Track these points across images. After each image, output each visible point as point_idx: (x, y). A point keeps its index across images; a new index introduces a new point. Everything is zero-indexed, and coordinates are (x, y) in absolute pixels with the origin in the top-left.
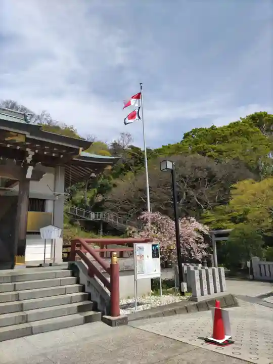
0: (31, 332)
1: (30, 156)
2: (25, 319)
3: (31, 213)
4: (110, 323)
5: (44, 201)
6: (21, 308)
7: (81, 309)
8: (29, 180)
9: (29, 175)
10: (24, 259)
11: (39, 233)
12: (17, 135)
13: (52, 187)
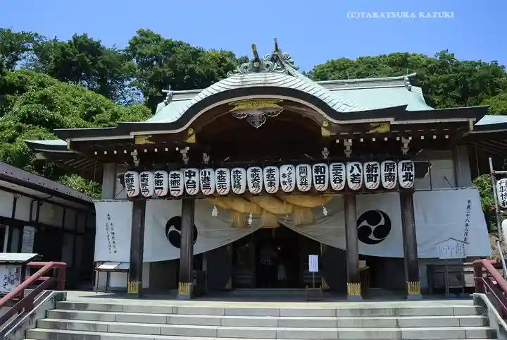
1: (406, 146)
12: (380, 125)
13: (452, 180)
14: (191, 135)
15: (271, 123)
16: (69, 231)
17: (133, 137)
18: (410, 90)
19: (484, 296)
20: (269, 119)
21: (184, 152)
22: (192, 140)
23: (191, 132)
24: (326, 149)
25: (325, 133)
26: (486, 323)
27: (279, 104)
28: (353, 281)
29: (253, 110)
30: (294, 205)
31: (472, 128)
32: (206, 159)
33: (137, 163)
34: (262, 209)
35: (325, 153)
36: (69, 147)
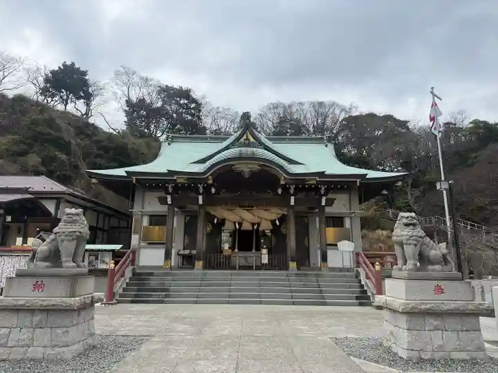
0: (325, 304)
1: (323, 189)
2: (323, 297)
5: (342, 218)
6: (321, 292)
7: (357, 298)
8: (324, 206)
9: (323, 204)
10: (327, 265)
11: (336, 245)
12: (310, 180)
13: (348, 206)
14: (210, 179)
15: (253, 174)
16: (100, 229)
17: (175, 178)
18: (326, 146)
19: (359, 270)
21: (201, 187)
22: (210, 182)
23: (210, 177)
24: (280, 189)
25: (283, 182)
26: (359, 282)
27: (260, 166)
28: (293, 261)
29: (246, 168)
30: (261, 218)
31: (358, 184)
32: (213, 190)
33: (170, 191)
34: (243, 219)
35: (280, 191)
36: (134, 182)
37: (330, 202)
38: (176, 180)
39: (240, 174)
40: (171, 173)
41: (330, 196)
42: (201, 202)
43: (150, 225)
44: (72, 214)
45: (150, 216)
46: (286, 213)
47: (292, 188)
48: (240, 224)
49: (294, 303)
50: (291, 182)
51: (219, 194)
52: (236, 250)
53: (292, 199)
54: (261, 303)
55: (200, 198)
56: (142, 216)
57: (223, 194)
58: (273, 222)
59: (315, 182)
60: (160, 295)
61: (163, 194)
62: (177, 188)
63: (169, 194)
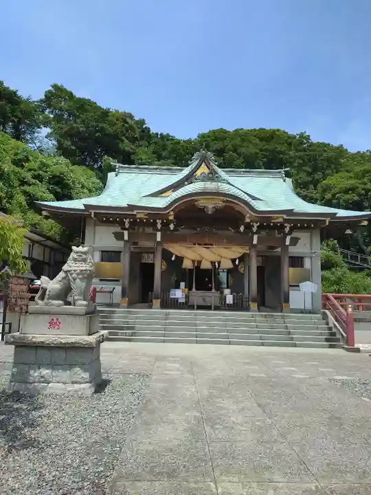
0: (295, 345)
1: (288, 228)
2: (292, 339)
3: (291, 269)
4: (348, 350)
5: (302, 258)
6: (289, 333)
7: (327, 340)
8: (288, 246)
9: (288, 243)
10: (289, 306)
11: (298, 286)
12: (278, 218)
13: (308, 246)
14: (171, 215)
15: (217, 210)
17: (135, 213)
18: (284, 181)
19: (327, 311)
20: (217, 209)
21: (159, 222)
22: (171, 218)
23: (172, 213)
24: (242, 226)
25: (248, 220)
26: (327, 324)
27: (224, 202)
28: (253, 301)
29: (210, 205)
30: (221, 257)
31: (327, 224)
32: (172, 227)
33: (127, 225)
34: (203, 258)
35: (242, 229)
36: (93, 216)
37: (295, 241)
38: (136, 215)
39: (203, 210)
40: (131, 207)
41: (295, 234)
42: (159, 239)
43: (102, 260)
44: (82, 253)
45: (102, 251)
46: (248, 252)
47: (256, 225)
48: (199, 262)
49: (263, 345)
50: (257, 219)
51: (178, 230)
52: (194, 290)
53: (255, 237)
54: (230, 343)
55: (159, 235)
56: (94, 251)
57: (183, 231)
58: (233, 261)
59: (281, 220)
60: (126, 333)
61: (118, 229)
62: (135, 223)
63: (125, 229)
